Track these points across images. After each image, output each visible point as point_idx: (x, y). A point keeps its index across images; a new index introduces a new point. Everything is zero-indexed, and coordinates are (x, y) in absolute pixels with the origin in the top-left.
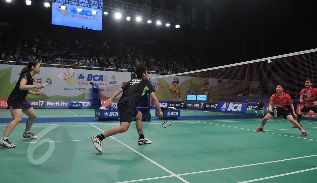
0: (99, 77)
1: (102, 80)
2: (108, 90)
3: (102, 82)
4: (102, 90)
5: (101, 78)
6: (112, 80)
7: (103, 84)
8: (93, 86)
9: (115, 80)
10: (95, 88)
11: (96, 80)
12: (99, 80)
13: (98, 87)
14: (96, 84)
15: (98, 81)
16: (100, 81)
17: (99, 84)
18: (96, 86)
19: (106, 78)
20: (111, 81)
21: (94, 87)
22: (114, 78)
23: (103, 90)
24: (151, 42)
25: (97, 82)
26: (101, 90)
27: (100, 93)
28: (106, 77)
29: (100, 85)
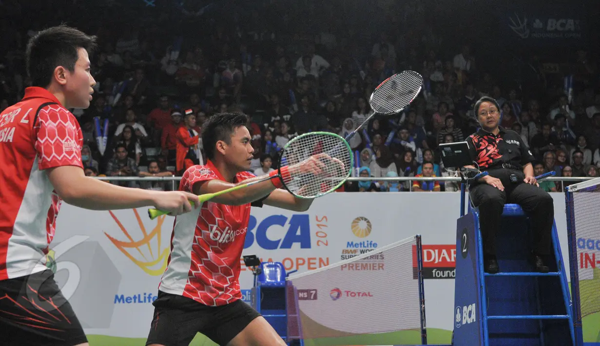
0: (287, 226)
1: (306, 244)
2: (335, 294)
3: (306, 253)
4: (305, 295)
5: (298, 233)
6: (357, 240)
7: (309, 264)
8: (260, 274)
9: (371, 238)
10: (273, 284)
11: (271, 245)
12: (287, 244)
13: (284, 275)
14: (275, 266)
15: (283, 247)
16: (296, 245)
17: (287, 264)
18: (273, 275)
19: (324, 229)
20: (350, 244)
21: (268, 280)
22: (363, 225)
23: (311, 295)
24: (553, 24)
25: (278, 254)
26: (301, 295)
27: (294, 309)
28: (324, 222)
29: (294, 268)
